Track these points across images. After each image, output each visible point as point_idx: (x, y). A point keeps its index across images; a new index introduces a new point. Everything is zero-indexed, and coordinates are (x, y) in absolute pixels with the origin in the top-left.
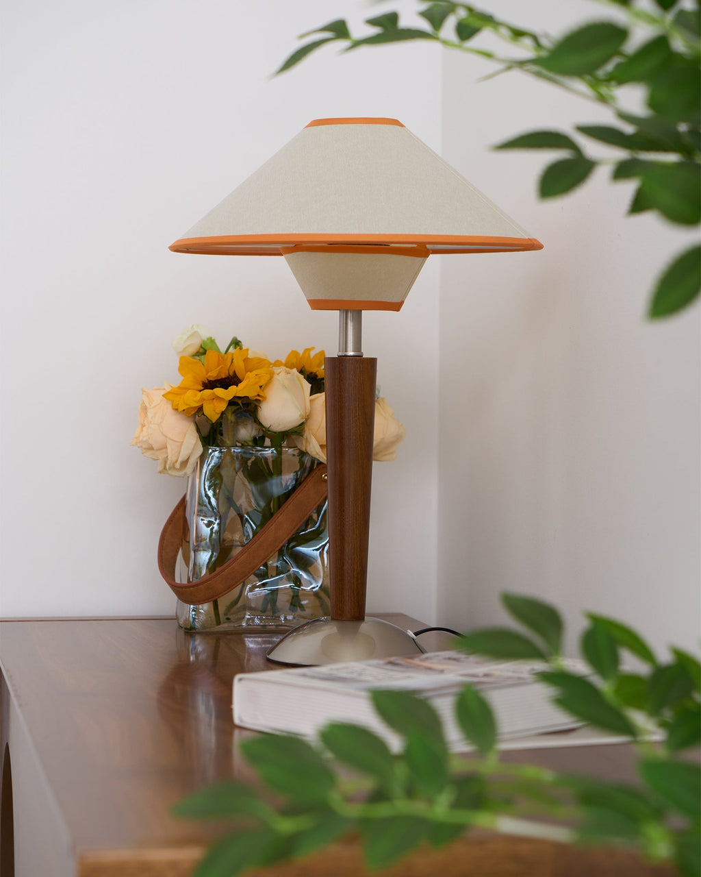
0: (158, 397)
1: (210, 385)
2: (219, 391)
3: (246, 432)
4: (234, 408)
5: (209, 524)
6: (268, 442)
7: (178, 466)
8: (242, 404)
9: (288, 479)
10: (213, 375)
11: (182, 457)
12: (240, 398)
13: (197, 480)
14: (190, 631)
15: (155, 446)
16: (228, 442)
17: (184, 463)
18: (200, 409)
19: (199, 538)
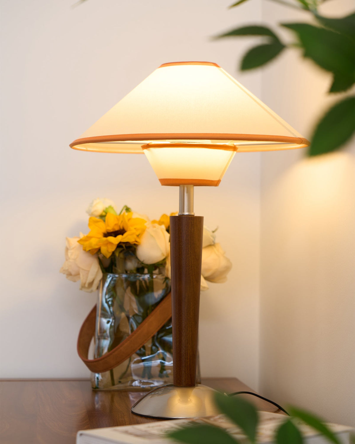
0: (74, 242)
1: (107, 234)
2: (111, 239)
3: (131, 265)
4: (121, 249)
5: (108, 322)
6: (146, 271)
7: (87, 285)
8: (126, 247)
9: (158, 294)
10: (110, 229)
11: (90, 279)
12: (124, 243)
13: (100, 295)
14: (96, 390)
15: (73, 273)
16: (119, 271)
17: (91, 284)
18: (99, 250)
19: (102, 331)
